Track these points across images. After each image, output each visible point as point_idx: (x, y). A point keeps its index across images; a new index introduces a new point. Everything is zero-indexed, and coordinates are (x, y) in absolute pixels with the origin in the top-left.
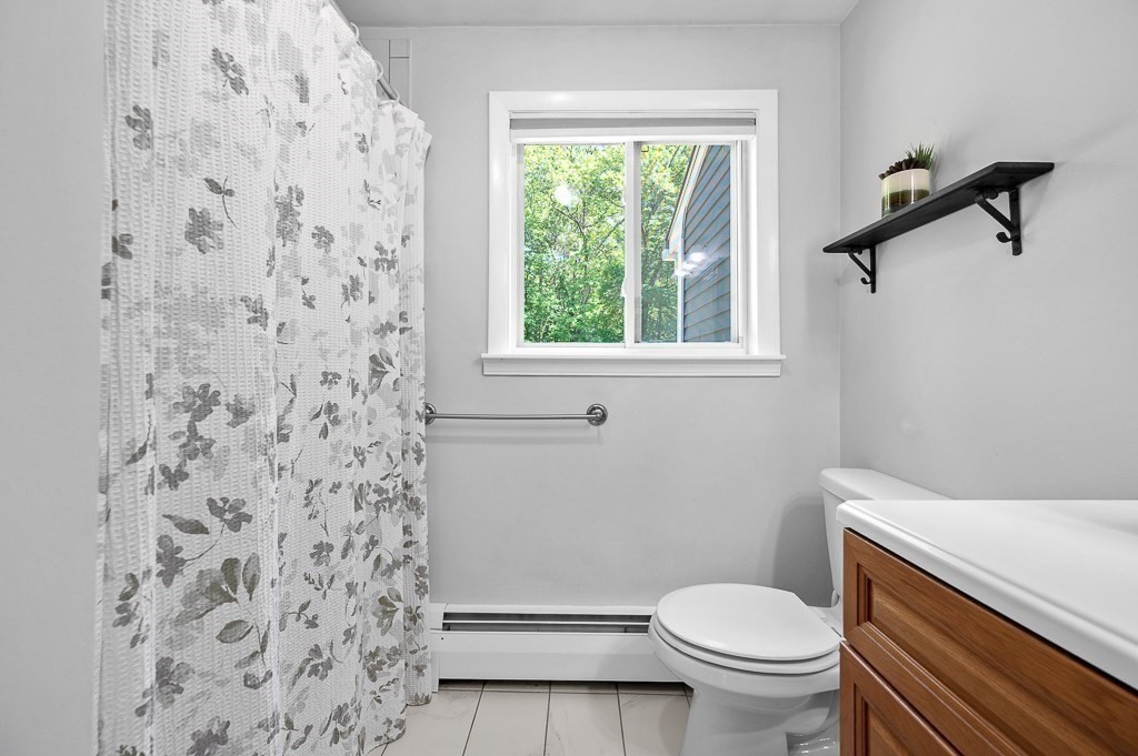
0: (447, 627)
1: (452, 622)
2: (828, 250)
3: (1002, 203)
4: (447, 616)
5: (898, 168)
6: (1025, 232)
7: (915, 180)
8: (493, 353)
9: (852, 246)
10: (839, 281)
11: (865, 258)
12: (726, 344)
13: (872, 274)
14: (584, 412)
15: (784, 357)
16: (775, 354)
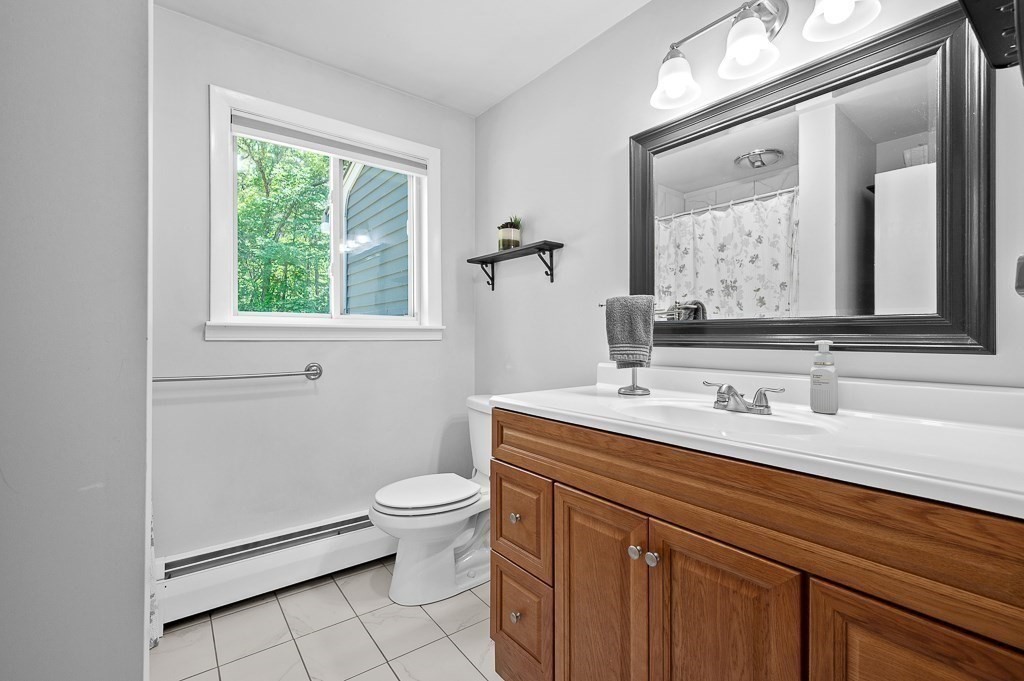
0: (168, 576)
1: (173, 570)
2: (469, 261)
3: (546, 256)
4: (168, 566)
5: (505, 226)
6: (555, 272)
7: (513, 234)
8: (215, 321)
9: (483, 262)
10: (475, 280)
11: (489, 269)
12: (405, 317)
13: (492, 279)
14: (302, 369)
15: (444, 327)
16: (439, 325)
